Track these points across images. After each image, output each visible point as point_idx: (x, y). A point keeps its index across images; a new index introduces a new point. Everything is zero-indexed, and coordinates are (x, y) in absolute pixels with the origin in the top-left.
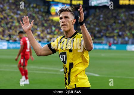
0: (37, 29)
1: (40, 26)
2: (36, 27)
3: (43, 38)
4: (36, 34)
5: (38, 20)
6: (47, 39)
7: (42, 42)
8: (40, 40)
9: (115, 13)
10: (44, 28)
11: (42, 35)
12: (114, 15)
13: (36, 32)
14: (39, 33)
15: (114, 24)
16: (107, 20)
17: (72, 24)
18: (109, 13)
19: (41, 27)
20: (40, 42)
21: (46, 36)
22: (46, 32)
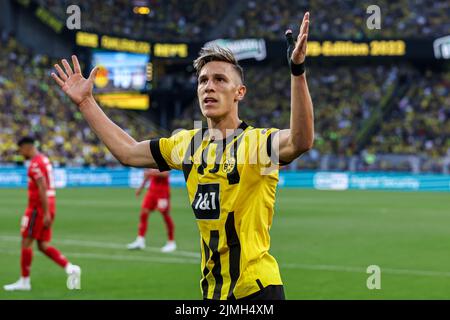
0: (52, 130)
1: (61, 120)
2: (50, 123)
3: (70, 156)
4: (52, 143)
5: (55, 101)
6: (83, 156)
7: (70, 165)
8: (64, 160)
9: (279, 80)
10: (73, 126)
11: (68, 146)
12: (279, 85)
13: (50, 138)
14: (60, 139)
15: (277, 114)
16: (257, 102)
17: (235, 100)
18: (262, 80)
19: (65, 123)
20: (62, 165)
21: (79, 150)
22: (79, 136)
